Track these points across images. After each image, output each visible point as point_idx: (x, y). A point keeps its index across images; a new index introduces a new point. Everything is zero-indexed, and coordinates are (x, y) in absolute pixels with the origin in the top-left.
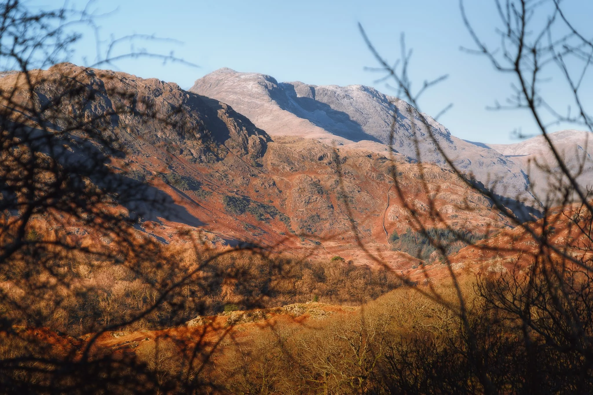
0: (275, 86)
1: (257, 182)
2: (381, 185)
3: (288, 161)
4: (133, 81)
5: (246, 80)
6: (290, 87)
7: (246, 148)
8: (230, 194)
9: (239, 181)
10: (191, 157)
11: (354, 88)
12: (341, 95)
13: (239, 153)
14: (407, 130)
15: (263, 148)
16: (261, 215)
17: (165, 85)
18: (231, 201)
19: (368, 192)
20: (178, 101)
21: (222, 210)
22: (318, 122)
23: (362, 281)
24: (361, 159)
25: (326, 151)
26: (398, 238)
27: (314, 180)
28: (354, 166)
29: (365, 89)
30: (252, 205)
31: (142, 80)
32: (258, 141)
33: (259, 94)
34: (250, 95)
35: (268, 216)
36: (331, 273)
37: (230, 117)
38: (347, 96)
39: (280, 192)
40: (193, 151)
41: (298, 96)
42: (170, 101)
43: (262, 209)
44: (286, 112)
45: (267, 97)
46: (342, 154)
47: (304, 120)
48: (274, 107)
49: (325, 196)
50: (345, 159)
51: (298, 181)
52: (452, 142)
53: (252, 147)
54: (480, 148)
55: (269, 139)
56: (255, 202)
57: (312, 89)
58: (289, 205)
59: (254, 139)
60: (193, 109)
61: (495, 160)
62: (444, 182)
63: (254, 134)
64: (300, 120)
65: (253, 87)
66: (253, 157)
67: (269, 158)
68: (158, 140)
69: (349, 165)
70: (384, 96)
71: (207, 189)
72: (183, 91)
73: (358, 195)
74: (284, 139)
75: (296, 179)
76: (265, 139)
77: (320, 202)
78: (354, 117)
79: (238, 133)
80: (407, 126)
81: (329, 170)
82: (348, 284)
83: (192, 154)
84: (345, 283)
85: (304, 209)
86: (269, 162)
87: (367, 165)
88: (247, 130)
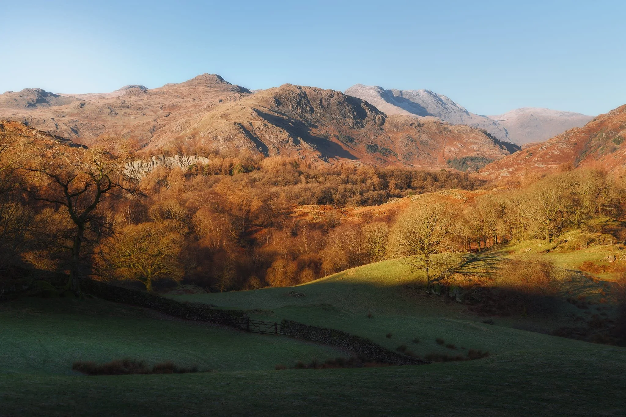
0: (383, 91)
1: (381, 137)
2: (441, 137)
3: (396, 126)
4: (320, 91)
5: (369, 89)
6: (390, 92)
7: (375, 121)
8: (369, 144)
9: (372, 137)
10: (349, 126)
11: (421, 91)
12: (415, 94)
13: (372, 124)
14: (448, 110)
15: (383, 121)
16: (384, 153)
17: (335, 92)
18: (369, 147)
19: (435, 140)
20: (342, 99)
21: (365, 151)
22: (404, 108)
23: (457, 181)
24: (431, 124)
25: (414, 121)
26: (451, 162)
27: (409, 135)
28: (427, 128)
29: (426, 91)
30: (379, 148)
31: (324, 90)
32: (381, 118)
33: (376, 96)
34: (371, 96)
35: (387, 153)
36: (441, 178)
37: (367, 106)
38: (418, 95)
39: (393, 141)
40: (350, 124)
41: (394, 96)
42: (338, 100)
43: (384, 150)
44: (389, 104)
45: (380, 97)
46: (422, 123)
47: (397, 107)
48: (383, 102)
49: (414, 143)
50: (423, 125)
51: (401, 136)
52: (469, 115)
53: (378, 121)
54: (483, 117)
55: (386, 116)
56: (380, 147)
57: (401, 92)
58: (397, 148)
59: (378, 117)
60: (349, 103)
61: (491, 123)
62: (471, 134)
63: (379, 114)
64: (396, 107)
65: (373, 92)
66: (379, 125)
67: (387, 126)
68: (333, 119)
69: (425, 127)
70: (436, 94)
71: (357, 142)
72: (344, 95)
73: (430, 142)
74: (393, 116)
75: (400, 135)
76: (384, 116)
77: (412, 146)
78: (423, 105)
79: (371, 114)
80: (447, 108)
81: (416, 130)
82: (450, 182)
83: (349, 125)
84: (448, 182)
85: (404, 150)
86: (386, 128)
87: (434, 127)
88: (375, 112)
